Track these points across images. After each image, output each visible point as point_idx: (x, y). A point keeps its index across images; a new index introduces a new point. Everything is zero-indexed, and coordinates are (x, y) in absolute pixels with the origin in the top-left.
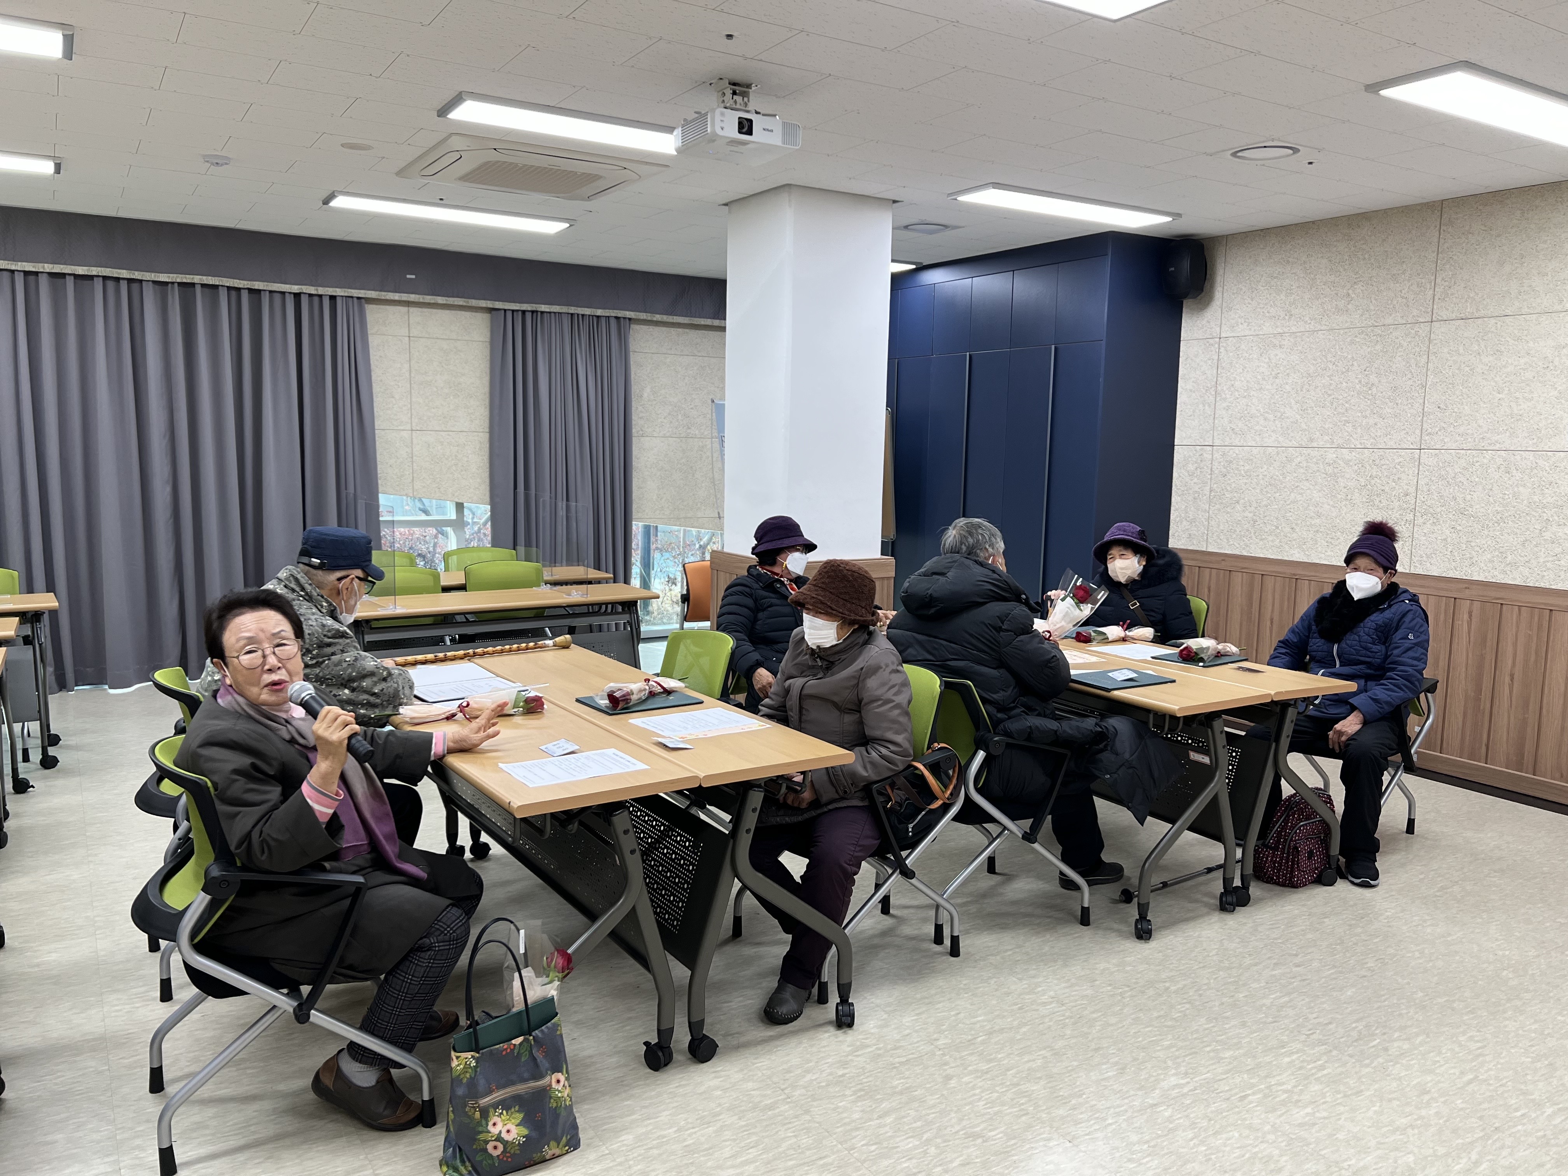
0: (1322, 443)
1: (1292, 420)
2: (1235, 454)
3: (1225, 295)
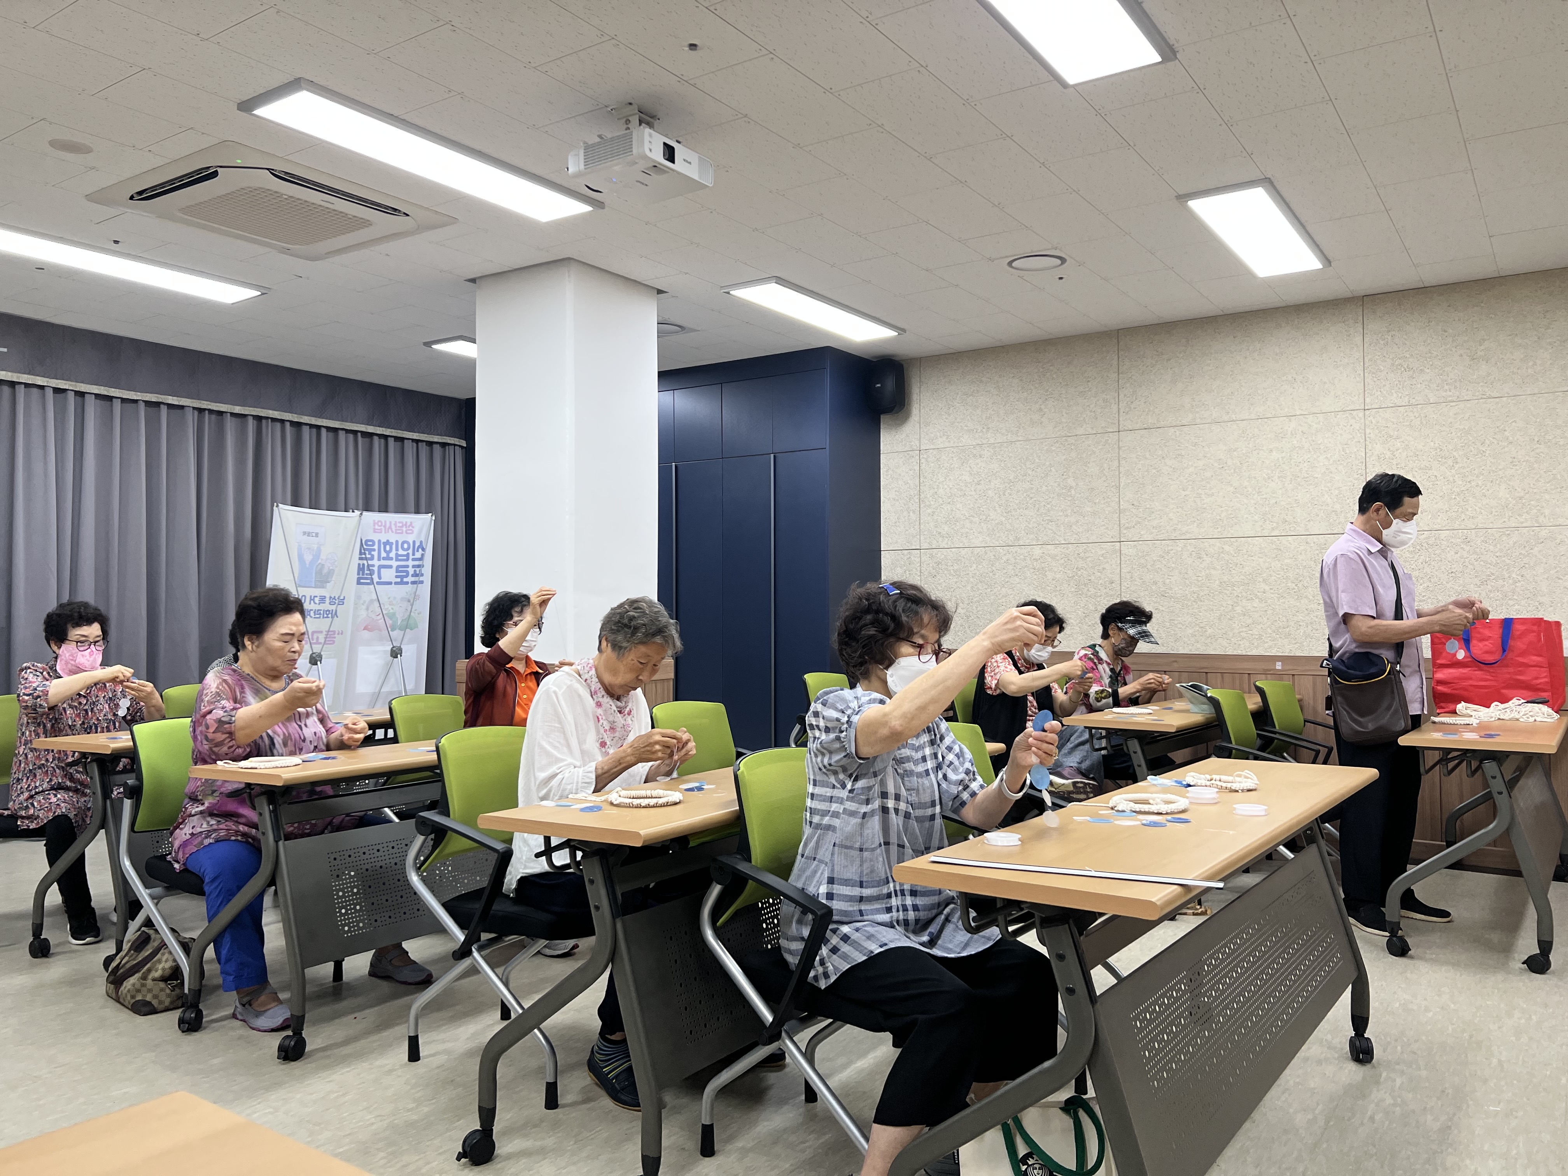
0: (1028, 541)
1: (997, 522)
2: (943, 556)
3: (922, 411)
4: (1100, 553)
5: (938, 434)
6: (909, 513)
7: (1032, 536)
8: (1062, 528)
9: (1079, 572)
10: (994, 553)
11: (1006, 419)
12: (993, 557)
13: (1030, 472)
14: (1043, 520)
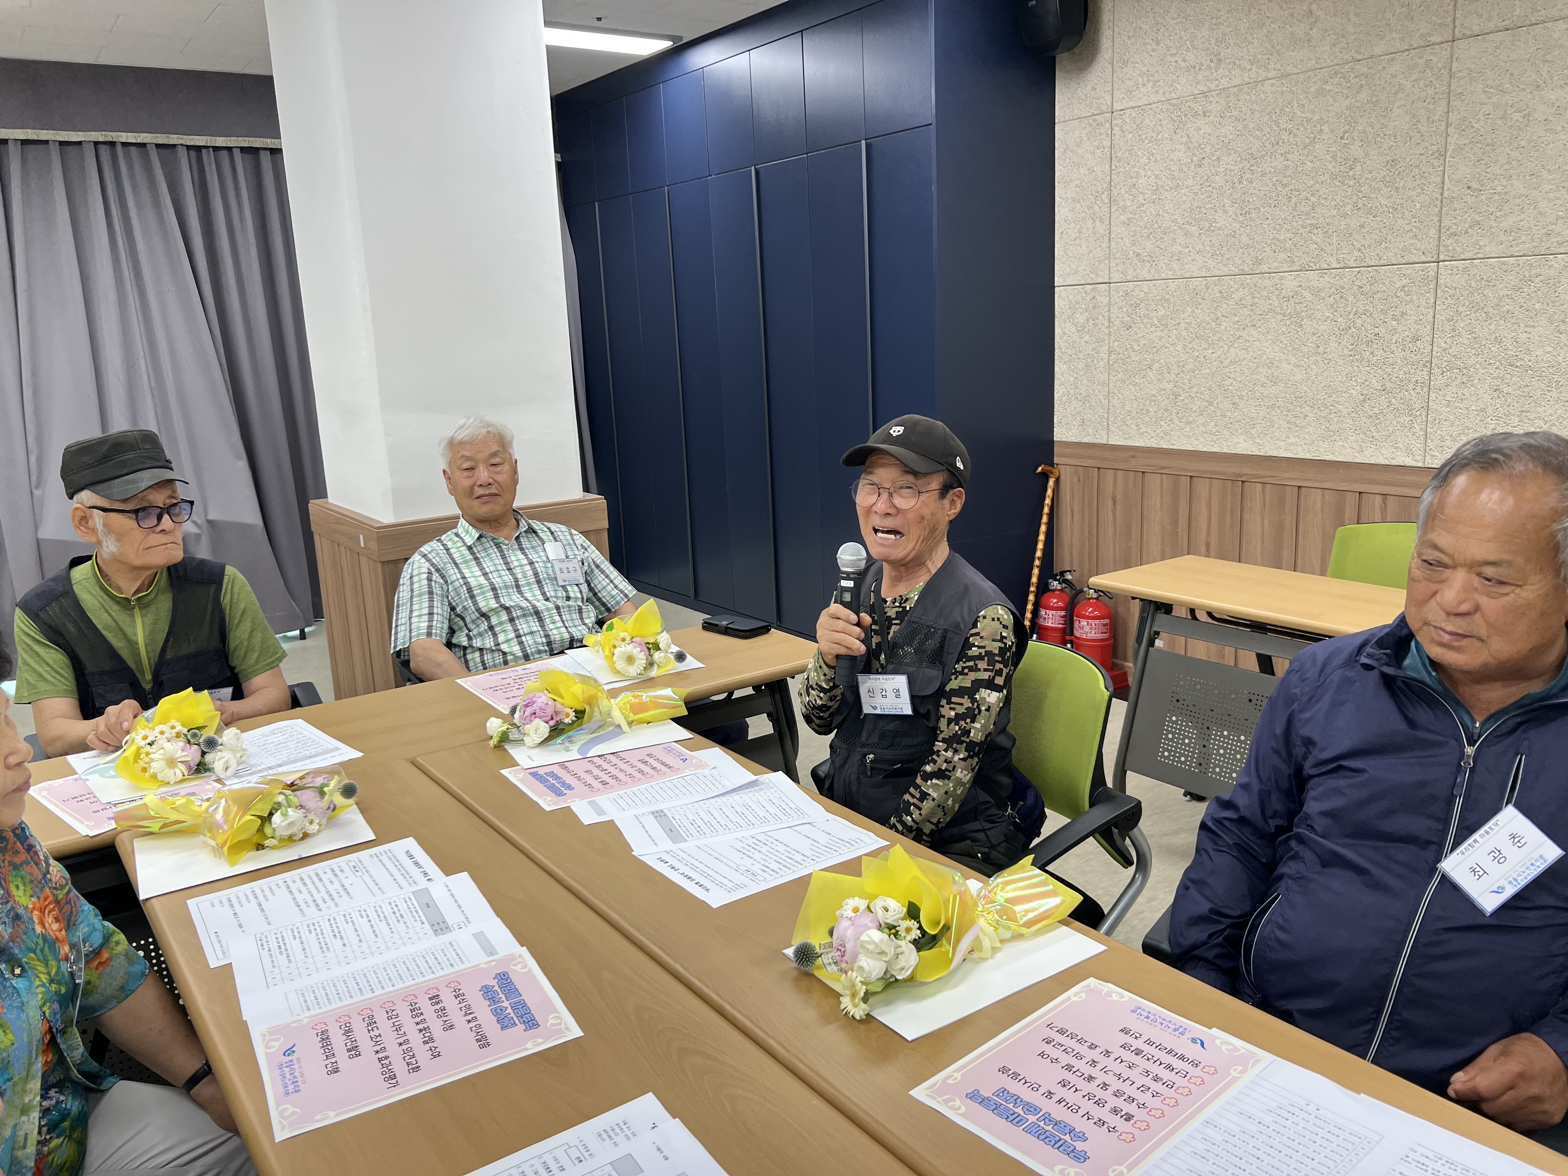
0: (1276, 264)
1: (1226, 233)
2: (1142, 294)
3: (1117, 40)
4: (1398, 284)
5: (1140, 79)
6: (1094, 221)
7: (1283, 256)
8: (1335, 239)
9: (1359, 321)
10: (1219, 288)
11: (1249, 38)
12: (1218, 295)
13: (1285, 136)
14: (1303, 227)
